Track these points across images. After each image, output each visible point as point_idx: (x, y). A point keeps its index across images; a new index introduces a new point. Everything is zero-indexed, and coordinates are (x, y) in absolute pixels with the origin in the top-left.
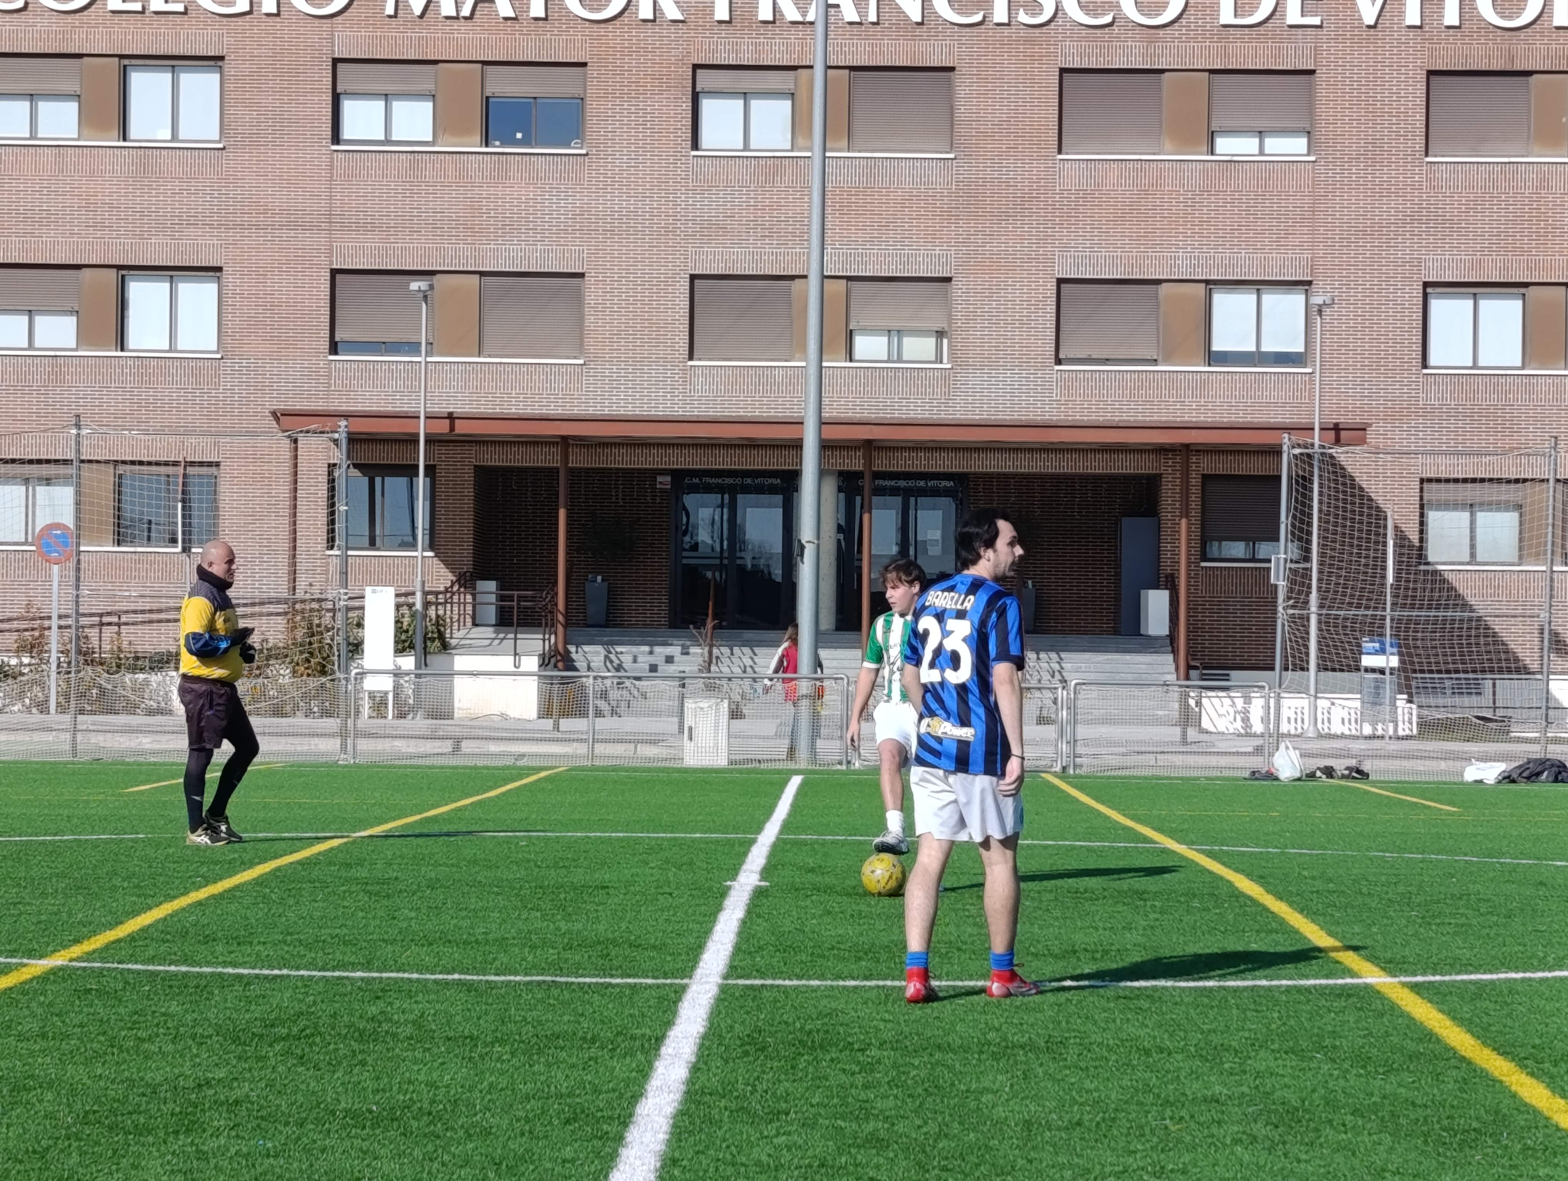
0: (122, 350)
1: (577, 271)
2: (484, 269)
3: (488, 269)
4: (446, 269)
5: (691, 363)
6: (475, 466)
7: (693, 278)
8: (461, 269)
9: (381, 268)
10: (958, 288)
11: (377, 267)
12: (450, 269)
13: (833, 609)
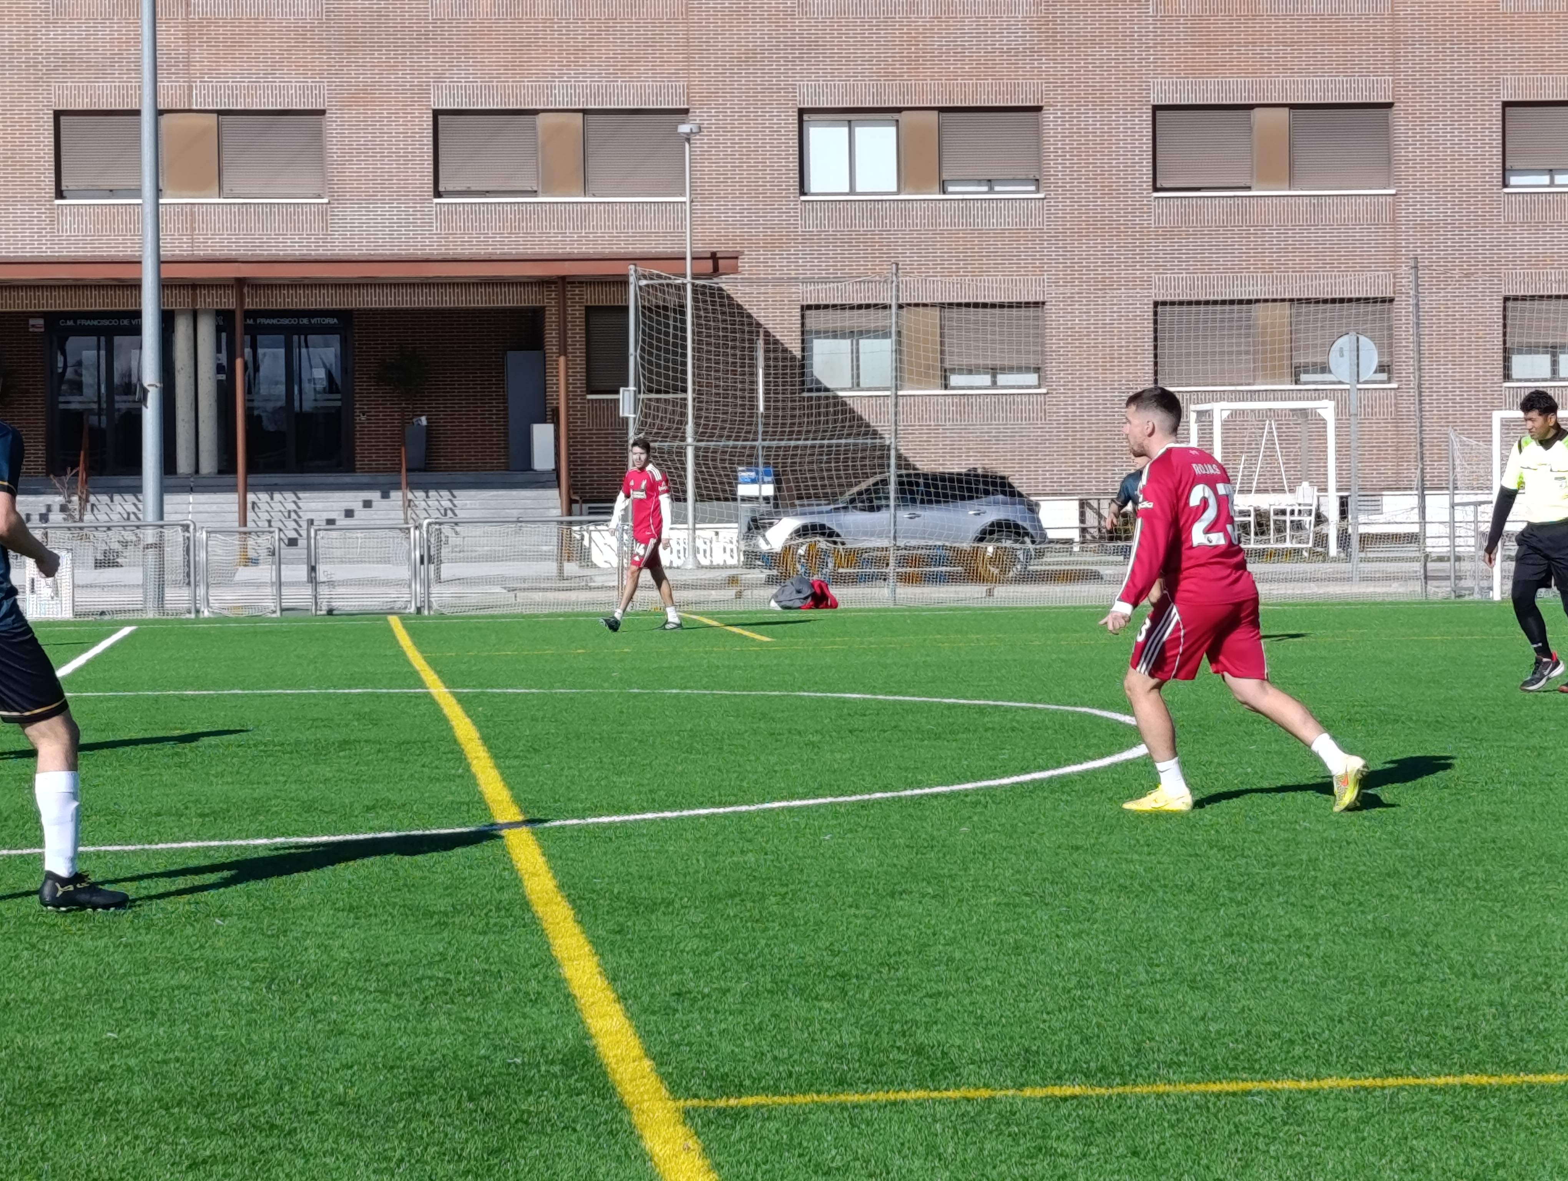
5: (58, 202)
10: (332, 120)
13: (215, 452)
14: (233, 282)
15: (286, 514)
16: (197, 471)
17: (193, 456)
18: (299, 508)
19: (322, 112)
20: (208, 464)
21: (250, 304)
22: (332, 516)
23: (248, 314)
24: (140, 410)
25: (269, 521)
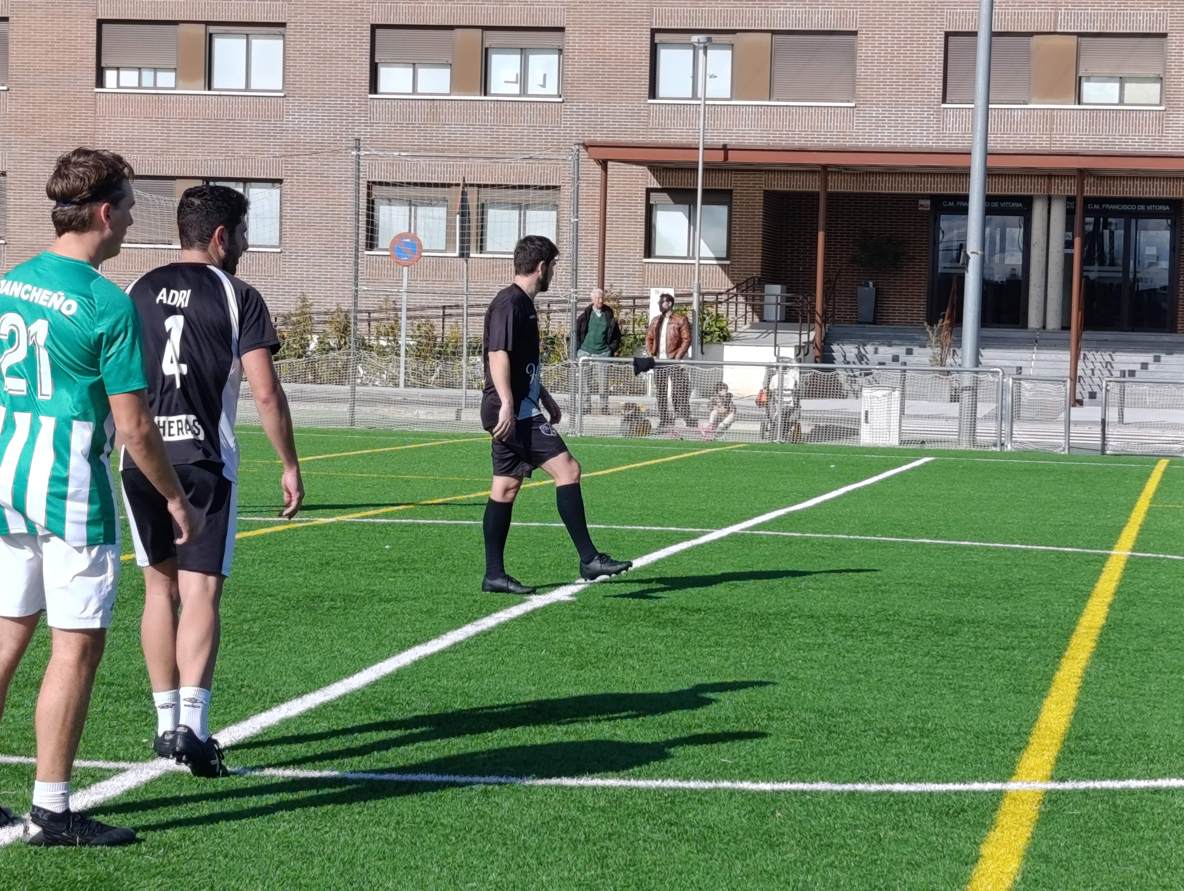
0: (485, 94)
1: (851, 29)
2: (775, 28)
3: (778, 28)
4: (744, 28)
5: (944, 106)
6: (765, 191)
7: (948, 35)
8: (756, 28)
9: (691, 27)
10: (1173, 43)
11: (688, 27)
12: (747, 28)
13: (1060, 312)
14: (1076, 174)
15: (1104, 365)
16: (1044, 327)
17: (1042, 314)
18: (1113, 360)
19: (1164, 35)
20: (1053, 322)
21: (1090, 191)
22: (1132, 367)
23: (1088, 200)
24: (964, 274)
25: (1093, 370)
